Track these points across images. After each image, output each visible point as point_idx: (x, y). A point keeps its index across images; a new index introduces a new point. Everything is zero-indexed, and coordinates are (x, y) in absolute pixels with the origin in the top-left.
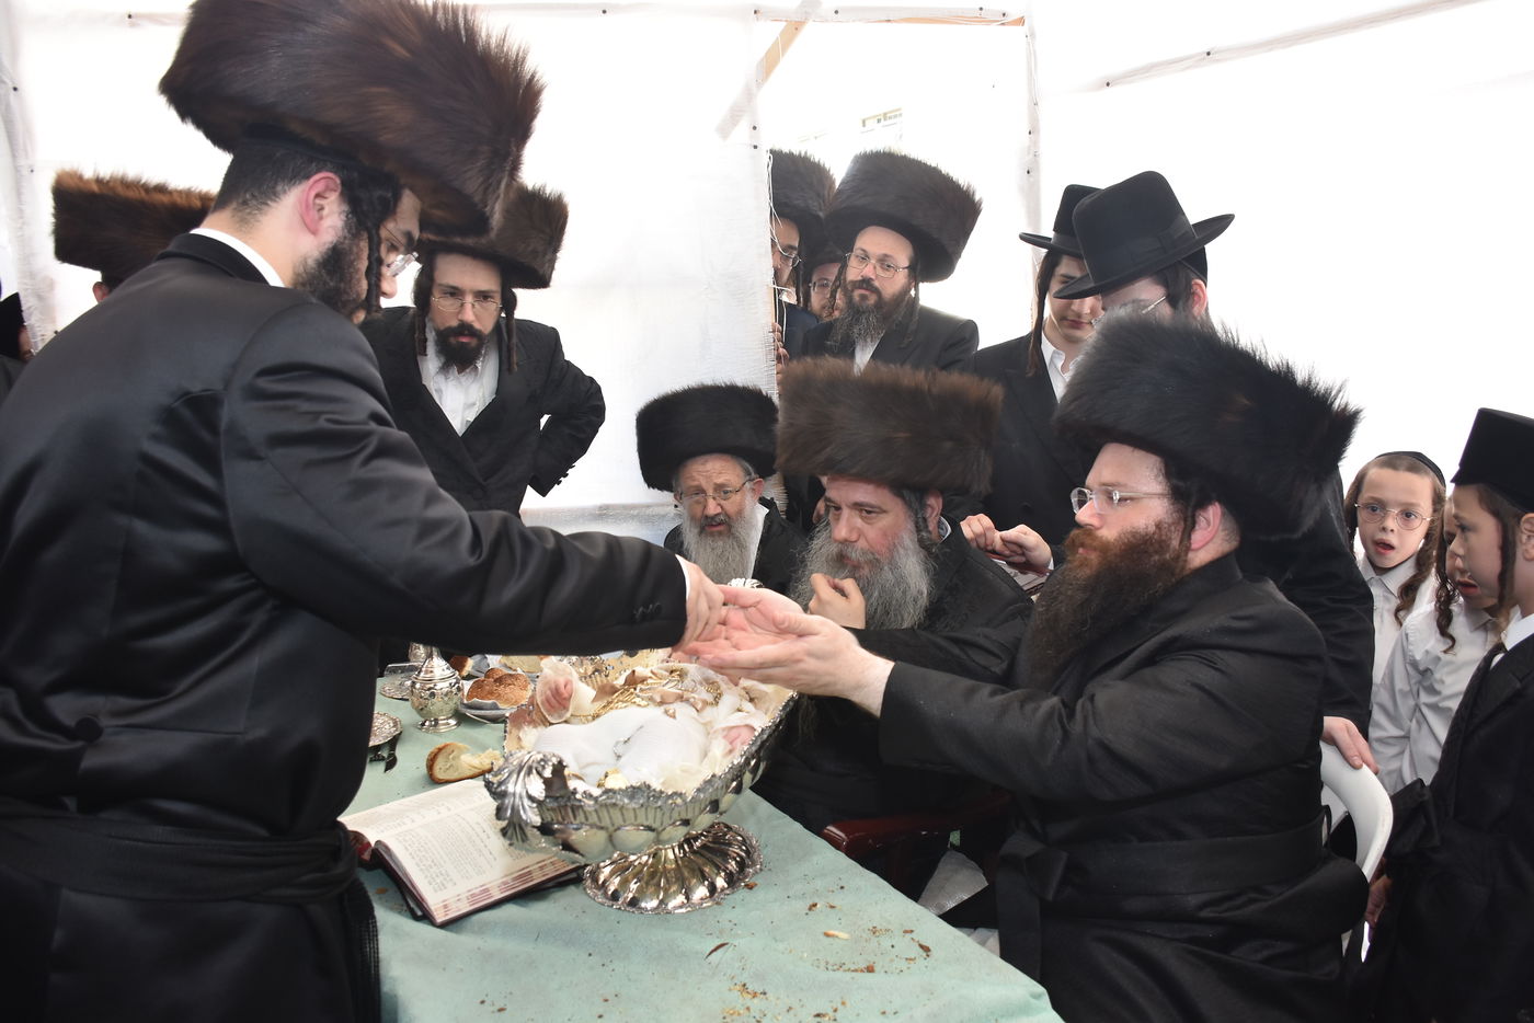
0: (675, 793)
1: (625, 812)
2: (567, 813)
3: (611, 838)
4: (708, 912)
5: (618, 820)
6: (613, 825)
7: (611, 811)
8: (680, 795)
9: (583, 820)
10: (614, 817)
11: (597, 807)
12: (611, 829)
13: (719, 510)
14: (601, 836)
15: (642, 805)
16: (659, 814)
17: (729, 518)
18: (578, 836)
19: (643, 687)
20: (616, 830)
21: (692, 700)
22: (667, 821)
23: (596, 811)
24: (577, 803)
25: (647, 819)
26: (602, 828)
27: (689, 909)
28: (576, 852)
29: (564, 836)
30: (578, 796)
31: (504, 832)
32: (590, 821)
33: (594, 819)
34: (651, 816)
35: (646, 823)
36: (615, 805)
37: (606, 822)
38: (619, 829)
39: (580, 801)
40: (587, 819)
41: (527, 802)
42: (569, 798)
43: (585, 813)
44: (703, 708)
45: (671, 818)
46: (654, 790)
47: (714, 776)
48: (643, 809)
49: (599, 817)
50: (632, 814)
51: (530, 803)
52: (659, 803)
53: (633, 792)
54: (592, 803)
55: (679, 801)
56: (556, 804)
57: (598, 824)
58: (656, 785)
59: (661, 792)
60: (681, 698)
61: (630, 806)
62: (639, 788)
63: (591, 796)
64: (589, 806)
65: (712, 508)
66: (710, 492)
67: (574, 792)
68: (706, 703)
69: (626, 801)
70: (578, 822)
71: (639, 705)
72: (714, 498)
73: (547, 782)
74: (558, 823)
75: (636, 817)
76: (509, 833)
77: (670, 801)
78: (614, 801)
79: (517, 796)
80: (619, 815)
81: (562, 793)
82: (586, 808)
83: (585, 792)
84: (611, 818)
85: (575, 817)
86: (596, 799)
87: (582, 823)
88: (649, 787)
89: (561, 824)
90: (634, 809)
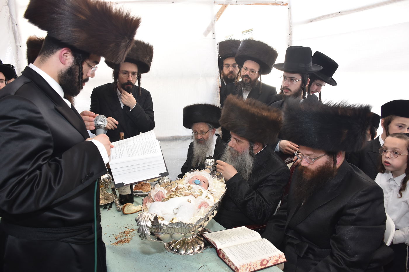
0: (190, 224)
1: (175, 229)
2: (158, 230)
3: (171, 236)
4: (199, 255)
5: (173, 231)
6: (172, 233)
7: (171, 229)
8: (191, 224)
9: (163, 231)
10: (172, 231)
11: (167, 228)
12: (171, 234)
13: (201, 137)
14: (168, 236)
15: (180, 228)
16: (185, 230)
17: (204, 139)
18: (162, 236)
19: (180, 191)
20: (172, 234)
21: (194, 195)
22: (187, 231)
23: (167, 229)
24: (161, 227)
25: (181, 231)
26: (169, 234)
27: (194, 254)
28: (161, 240)
29: (158, 236)
30: (162, 225)
31: (140, 236)
32: (165, 232)
33: (166, 231)
34: (183, 230)
35: (181, 232)
36: (172, 227)
37: (170, 232)
38: (173, 234)
39: (162, 226)
40: (164, 231)
41: (146, 228)
42: (159, 226)
43: (163, 229)
44: (197, 197)
45: (188, 230)
46: (184, 223)
47: (201, 218)
48: (180, 229)
49: (168, 231)
50: (177, 230)
51: (147, 228)
52: (185, 227)
53: (177, 224)
54: (165, 227)
55: (191, 226)
56: (155, 227)
57: (167, 232)
58: (184, 222)
59: (186, 224)
60: (191, 194)
61: (176, 228)
62: (179, 223)
63: (165, 225)
64: (165, 228)
65: (199, 137)
66: (199, 133)
67: (161, 224)
68: (198, 195)
69: (175, 226)
70: (161, 232)
71: (178, 196)
72: (200, 134)
73: (152, 222)
74: (156, 232)
75: (178, 231)
76: (141, 236)
77: (188, 226)
78: (172, 226)
79: (144, 226)
80: (174, 230)
81: (157, 224)
82: (164, 229)
83: (163, 224)
84: (171, 231)
85: (161, 231)
86: (167, 226)
87: (163, 232)
88: (182, 222)
89: (157, 232)
90: (178, 229)
